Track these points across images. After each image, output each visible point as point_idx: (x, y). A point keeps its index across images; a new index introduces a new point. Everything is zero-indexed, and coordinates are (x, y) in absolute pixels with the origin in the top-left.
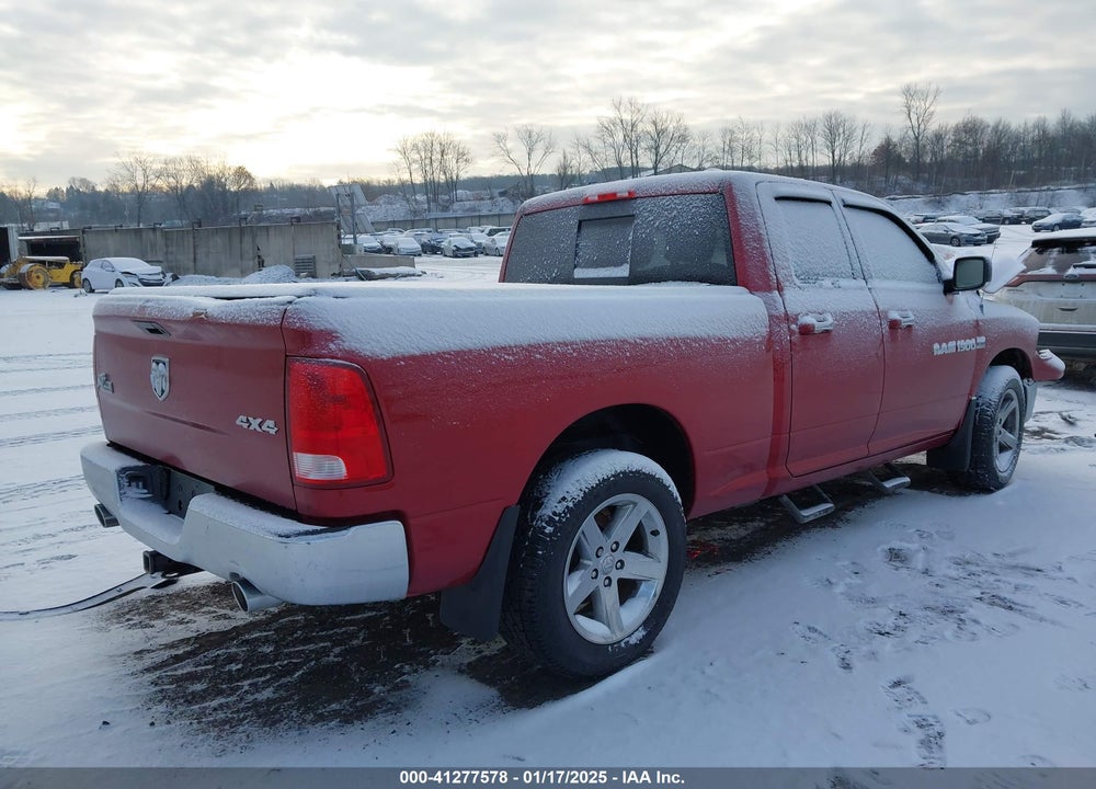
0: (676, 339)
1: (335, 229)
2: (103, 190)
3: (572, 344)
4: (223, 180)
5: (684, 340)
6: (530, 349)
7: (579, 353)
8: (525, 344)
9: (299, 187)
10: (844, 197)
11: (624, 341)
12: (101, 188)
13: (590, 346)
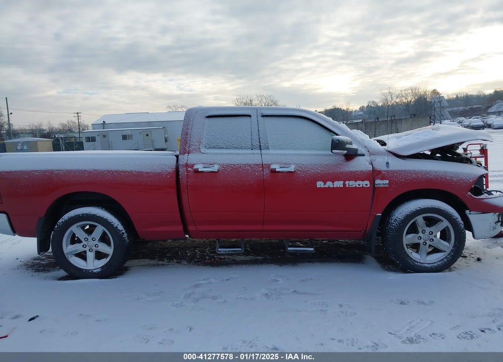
0: (112, 171)
1: (429, 118)
2: (380, 105)
3: (62, 171)
4: (426, 96)
5: (117, 172)
6: (45, 172)
7: (65, 174)
8: (43, 169)
9: (471, 96)
10: (262, 112)
11: (85, 171)
12: (380, 104)
13: (69, 172)
